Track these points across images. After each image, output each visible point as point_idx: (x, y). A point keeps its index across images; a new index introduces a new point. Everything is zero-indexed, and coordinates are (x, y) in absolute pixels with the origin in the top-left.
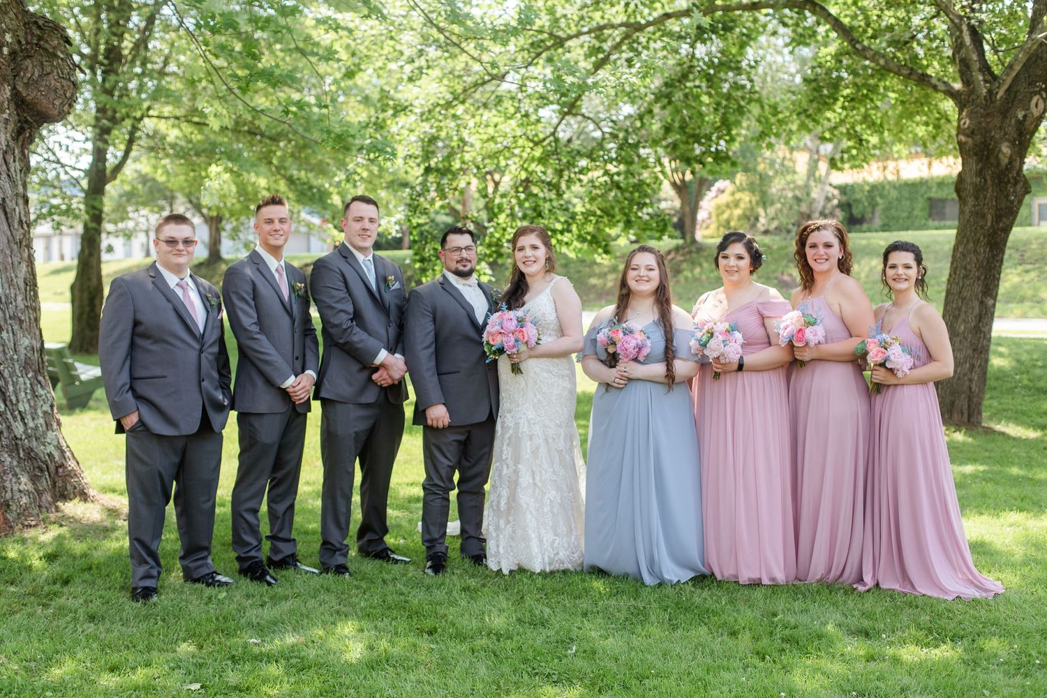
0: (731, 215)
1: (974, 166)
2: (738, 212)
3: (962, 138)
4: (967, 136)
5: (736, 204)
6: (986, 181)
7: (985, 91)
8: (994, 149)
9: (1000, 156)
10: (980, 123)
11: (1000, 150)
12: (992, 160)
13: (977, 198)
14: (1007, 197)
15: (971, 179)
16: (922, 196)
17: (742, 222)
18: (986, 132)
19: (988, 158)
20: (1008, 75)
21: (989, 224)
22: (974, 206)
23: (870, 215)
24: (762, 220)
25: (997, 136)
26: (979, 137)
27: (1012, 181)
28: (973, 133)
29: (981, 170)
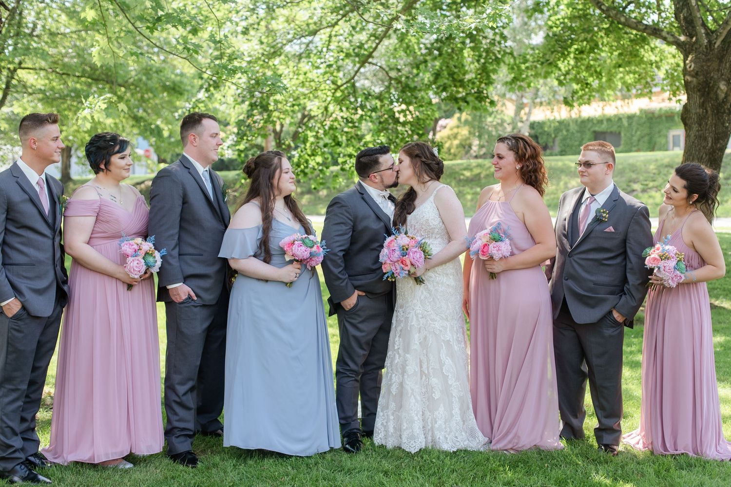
0: (451, 144)
1: (697, 99)
2: (456, 142)
3: (689, 78)
4: (693, 76)
5: (455, 136)
6: (707, 112)
7: (706, 41)
8: (713, 86)
9: (719, 92)
10: (702, 66)
11: (719, 87)
12: (712, 95)
13: (700, 125)
14: (723, 124)
15: (696, 110)
16: (589, 130)
17: (460, 149)
18: (707, 73)
19: (708, 93)
20: (724, 29)
21: (710, 145)
22: (698, 131)
23: (551, 144)
24: (475, 148)
25: (716, 77)
26: (702, 77)
27: (727, 111)
28: (697, 74)
29: (703, 102)
